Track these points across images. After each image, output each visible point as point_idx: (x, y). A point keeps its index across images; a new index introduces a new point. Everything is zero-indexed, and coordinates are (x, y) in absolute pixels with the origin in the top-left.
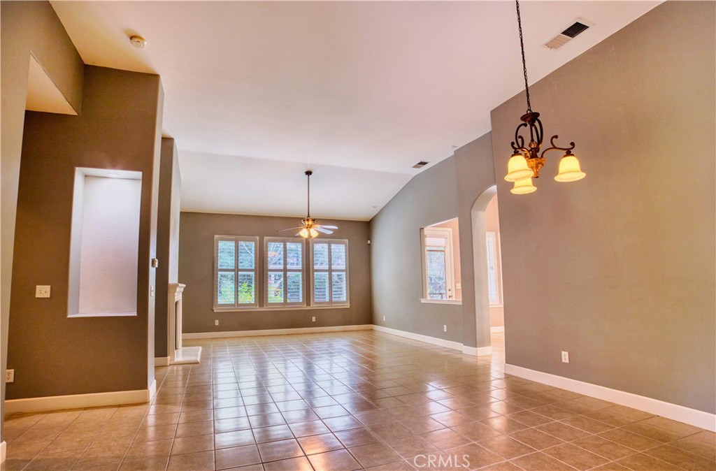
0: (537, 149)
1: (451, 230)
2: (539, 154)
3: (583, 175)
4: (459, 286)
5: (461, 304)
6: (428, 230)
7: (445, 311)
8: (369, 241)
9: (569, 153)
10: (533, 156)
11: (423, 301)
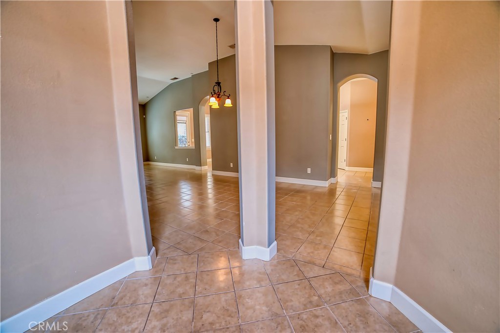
0: (219, 95)
1: (189, 112)
2: (220, 96)
3: (232, 105)
4: (193, 140)
5: (194, 148)
6: (177, 113)
7: (187, 151)
8: (144, 116)
9: (228, 98)
10: (218, 97)
11: (176, 148)
